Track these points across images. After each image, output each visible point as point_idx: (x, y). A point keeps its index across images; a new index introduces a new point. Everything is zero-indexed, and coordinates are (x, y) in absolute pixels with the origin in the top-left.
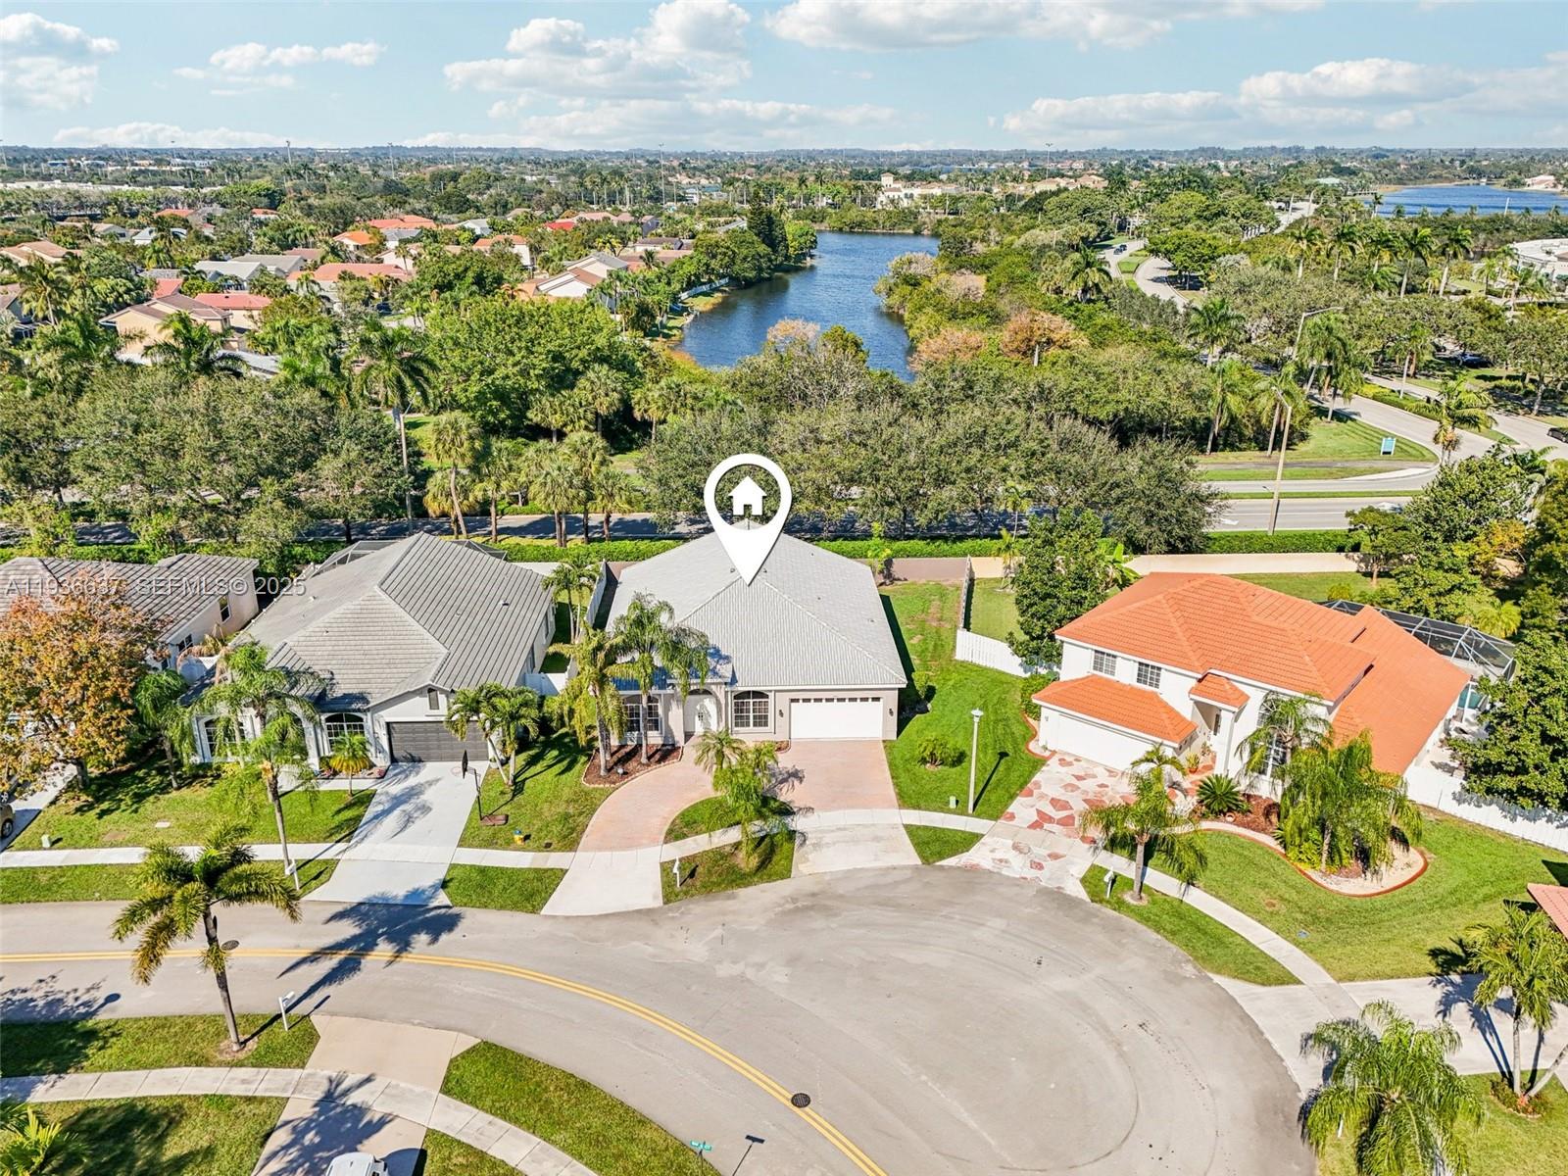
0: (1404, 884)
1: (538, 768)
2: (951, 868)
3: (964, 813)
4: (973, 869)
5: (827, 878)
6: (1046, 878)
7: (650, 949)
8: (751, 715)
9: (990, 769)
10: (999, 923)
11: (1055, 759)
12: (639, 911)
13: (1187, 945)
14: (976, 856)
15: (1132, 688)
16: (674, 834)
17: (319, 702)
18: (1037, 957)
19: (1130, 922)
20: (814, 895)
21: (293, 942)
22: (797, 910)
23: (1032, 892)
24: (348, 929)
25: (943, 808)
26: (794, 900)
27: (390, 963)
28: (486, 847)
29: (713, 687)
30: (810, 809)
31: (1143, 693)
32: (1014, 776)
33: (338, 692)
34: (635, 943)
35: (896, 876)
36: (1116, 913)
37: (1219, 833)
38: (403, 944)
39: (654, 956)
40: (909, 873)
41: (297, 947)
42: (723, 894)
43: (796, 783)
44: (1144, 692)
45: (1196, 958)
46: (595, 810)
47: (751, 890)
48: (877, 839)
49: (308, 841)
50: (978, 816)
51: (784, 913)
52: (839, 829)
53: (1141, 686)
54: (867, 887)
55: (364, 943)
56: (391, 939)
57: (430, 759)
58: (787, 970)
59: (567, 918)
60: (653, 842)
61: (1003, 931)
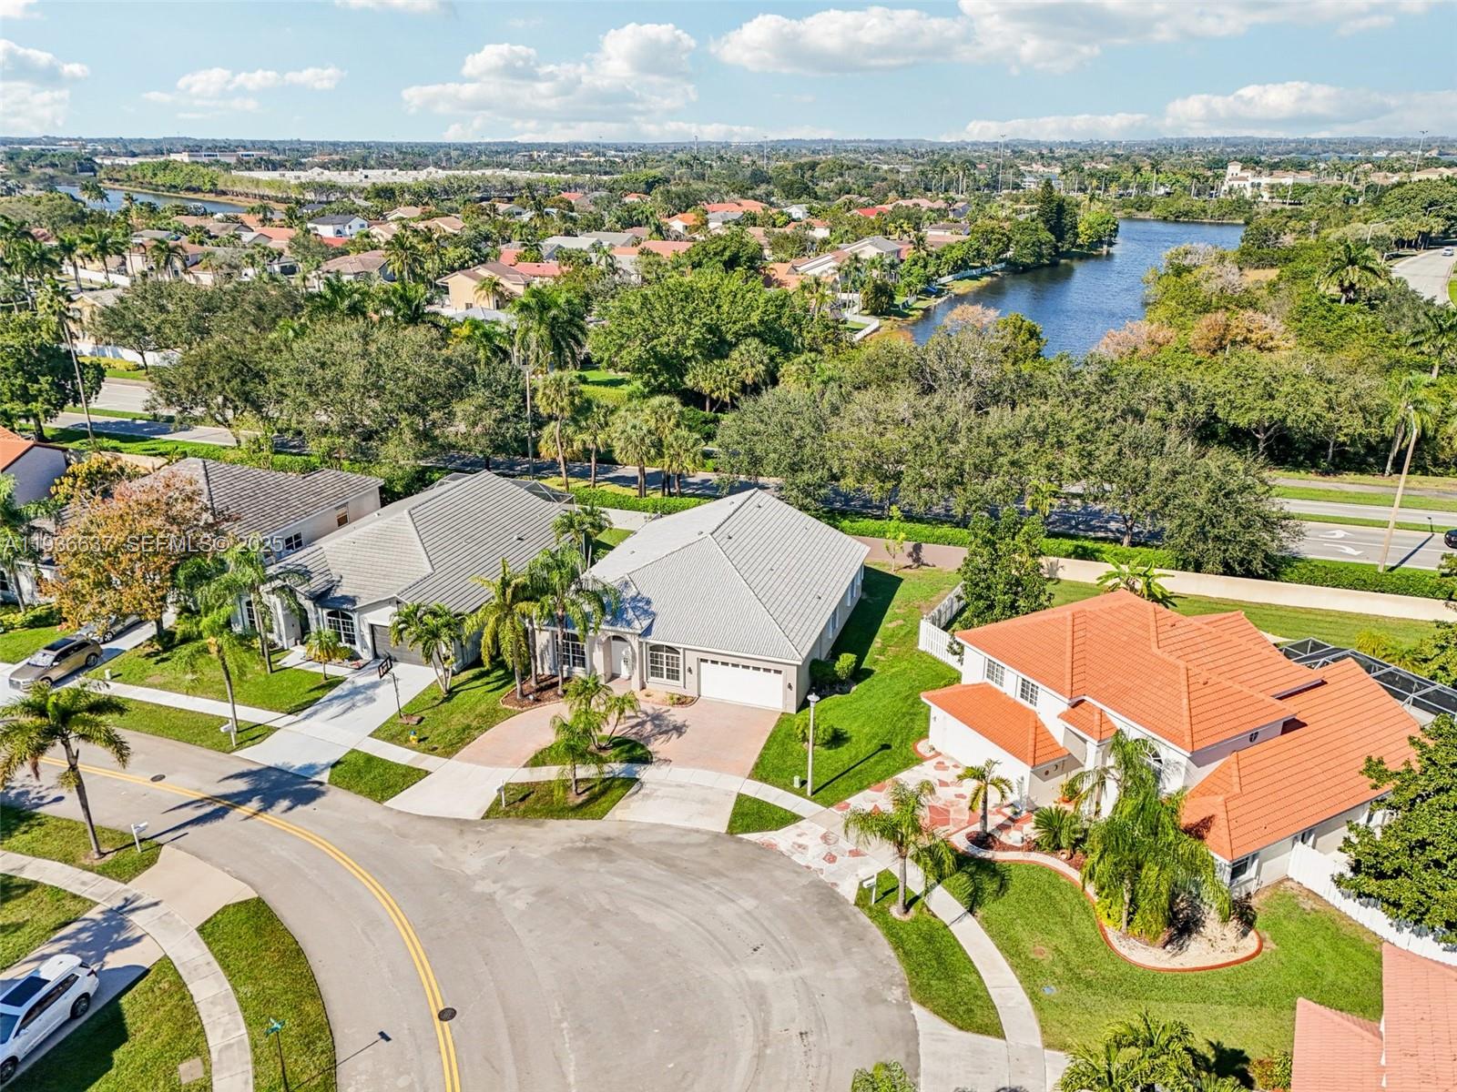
0: (1212, 968)
1: (478, 683)
2: (749, 842)
3: (801, 794)
4: (768, 848)
5: (633, 827)
6: (828, 873)
7: (440, 854)
8: (665, 667)
9: (861, 757)
10: (749, 903)
11: (934, 761)
12: (456, 820)
13: (914, 971)
14: (782, 839)
15: (1015, 702)
16: (537, 761)
17: (320, 598)
18: (757, 944)
19: (876, 932)
20: (608, 839)
21: (197, 785)
22: (584, 849)
23: (804, 881)
24: (241, 785)
25: (787, 787)
26: (588, 839)
27: (248, 818)
28: (389, 741)
29: (628, 637)
30: (668, 761)
31: (1023, 708)
32: (880, 768)
33: (338, 593)
34: (432, 846)
35: (694, 838)
36: (868, 921)
37: (1043, 868)
38: (268, 804)
39: (439, 860)
40: (706, 838)
41: (199, 790)
42: (535, 821)
43: (675, 736)
44: (1025, 708)
45: (912, 984)
46: (491, 727)
47: (562, 822)
48: (704, 801)
49: (271, 710)
50: (814, 801)
51: (572, 850)
52: (679, 786)
53: (1023, 701)
54: (660, 843)
55: (240, 799)
56: (262, 800)
57: (403, 660)
58: (531, 899)
59: (400, 812)
60: (515, 764)
61: (748, 912)
